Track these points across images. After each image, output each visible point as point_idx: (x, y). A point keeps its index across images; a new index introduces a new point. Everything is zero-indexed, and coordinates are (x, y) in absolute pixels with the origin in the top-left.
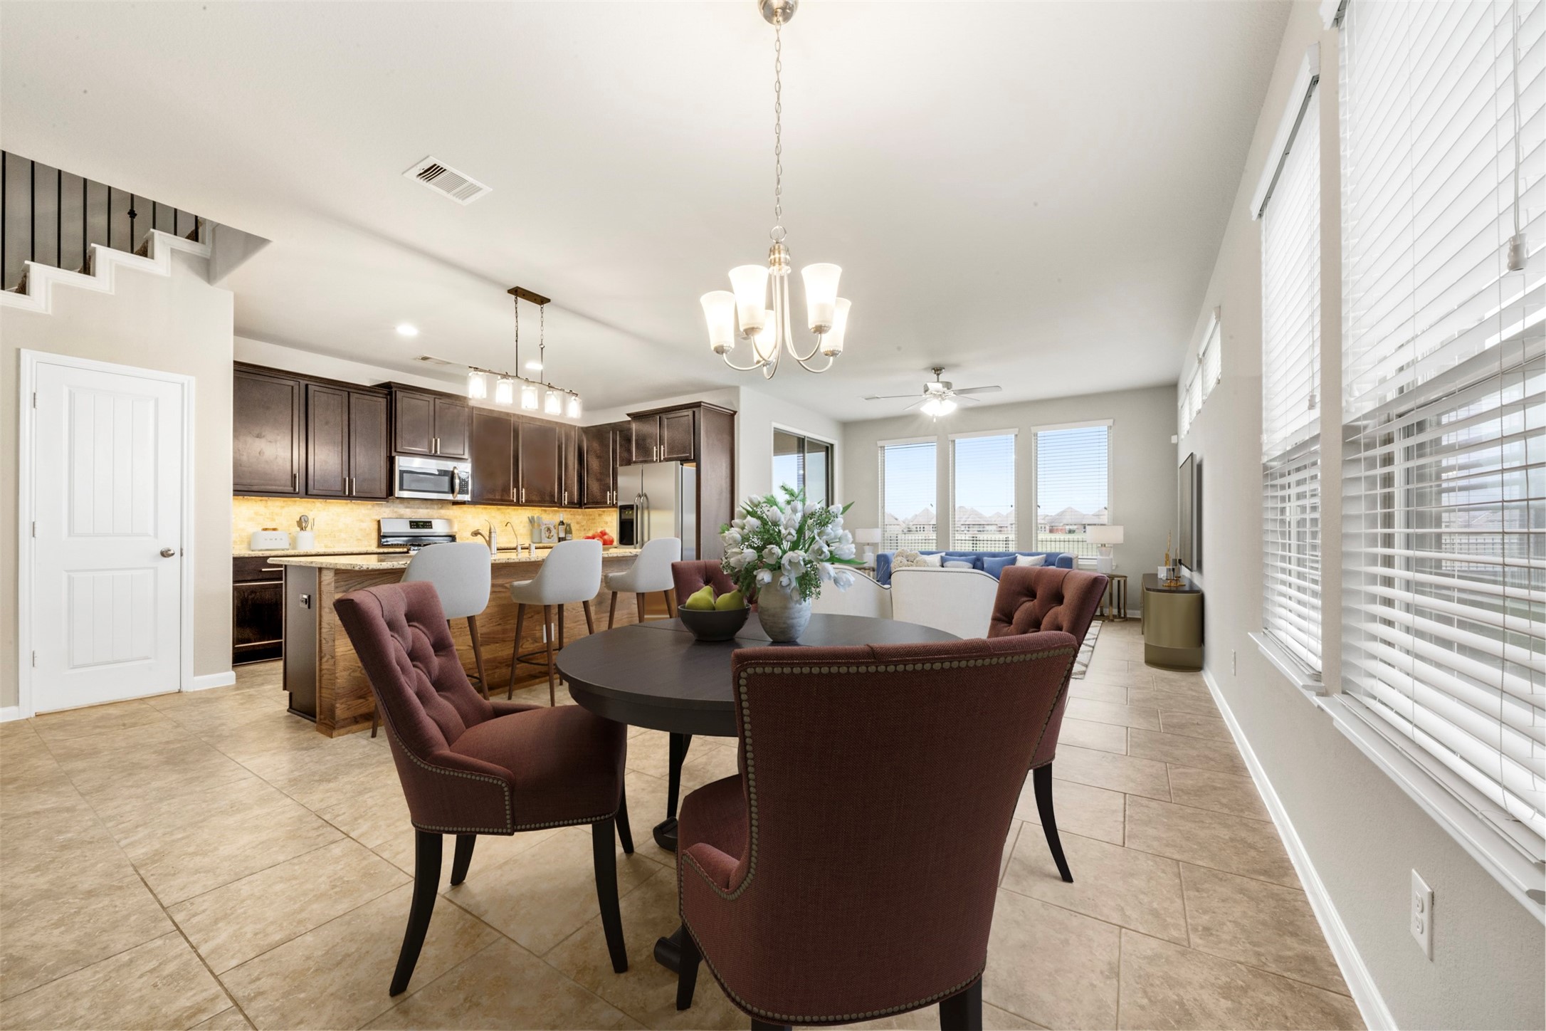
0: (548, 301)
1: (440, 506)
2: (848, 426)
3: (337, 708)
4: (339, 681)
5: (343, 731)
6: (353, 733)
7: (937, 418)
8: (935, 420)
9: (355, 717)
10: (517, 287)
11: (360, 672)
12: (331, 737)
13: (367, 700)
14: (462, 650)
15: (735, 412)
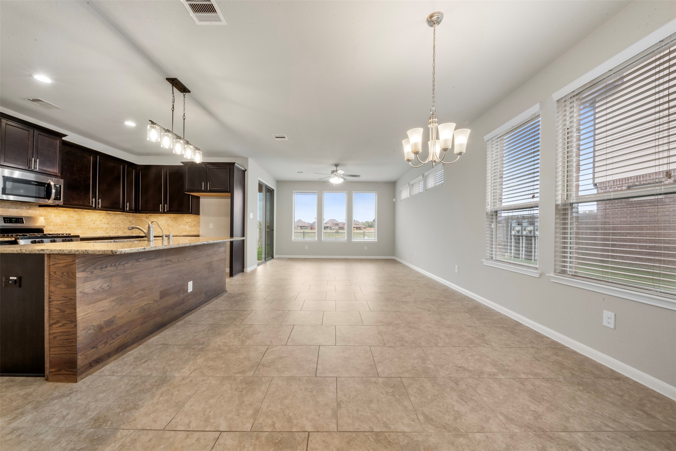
0: (189, 92)
1: (29, 207)
2: (279, 182)
3: (78, 359)
4: (80, 338)
5: (83, 375)
6: (91, 375)
7: (335, 184)
8: (335, 185)
9: (90, 363)
10: (176, 79)
11: (94, 330)
12: (76, 381)
13: (98, 349)
14: (150, 303)
15: (246, 170)
